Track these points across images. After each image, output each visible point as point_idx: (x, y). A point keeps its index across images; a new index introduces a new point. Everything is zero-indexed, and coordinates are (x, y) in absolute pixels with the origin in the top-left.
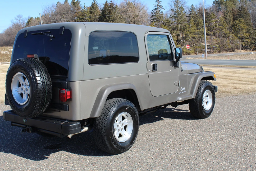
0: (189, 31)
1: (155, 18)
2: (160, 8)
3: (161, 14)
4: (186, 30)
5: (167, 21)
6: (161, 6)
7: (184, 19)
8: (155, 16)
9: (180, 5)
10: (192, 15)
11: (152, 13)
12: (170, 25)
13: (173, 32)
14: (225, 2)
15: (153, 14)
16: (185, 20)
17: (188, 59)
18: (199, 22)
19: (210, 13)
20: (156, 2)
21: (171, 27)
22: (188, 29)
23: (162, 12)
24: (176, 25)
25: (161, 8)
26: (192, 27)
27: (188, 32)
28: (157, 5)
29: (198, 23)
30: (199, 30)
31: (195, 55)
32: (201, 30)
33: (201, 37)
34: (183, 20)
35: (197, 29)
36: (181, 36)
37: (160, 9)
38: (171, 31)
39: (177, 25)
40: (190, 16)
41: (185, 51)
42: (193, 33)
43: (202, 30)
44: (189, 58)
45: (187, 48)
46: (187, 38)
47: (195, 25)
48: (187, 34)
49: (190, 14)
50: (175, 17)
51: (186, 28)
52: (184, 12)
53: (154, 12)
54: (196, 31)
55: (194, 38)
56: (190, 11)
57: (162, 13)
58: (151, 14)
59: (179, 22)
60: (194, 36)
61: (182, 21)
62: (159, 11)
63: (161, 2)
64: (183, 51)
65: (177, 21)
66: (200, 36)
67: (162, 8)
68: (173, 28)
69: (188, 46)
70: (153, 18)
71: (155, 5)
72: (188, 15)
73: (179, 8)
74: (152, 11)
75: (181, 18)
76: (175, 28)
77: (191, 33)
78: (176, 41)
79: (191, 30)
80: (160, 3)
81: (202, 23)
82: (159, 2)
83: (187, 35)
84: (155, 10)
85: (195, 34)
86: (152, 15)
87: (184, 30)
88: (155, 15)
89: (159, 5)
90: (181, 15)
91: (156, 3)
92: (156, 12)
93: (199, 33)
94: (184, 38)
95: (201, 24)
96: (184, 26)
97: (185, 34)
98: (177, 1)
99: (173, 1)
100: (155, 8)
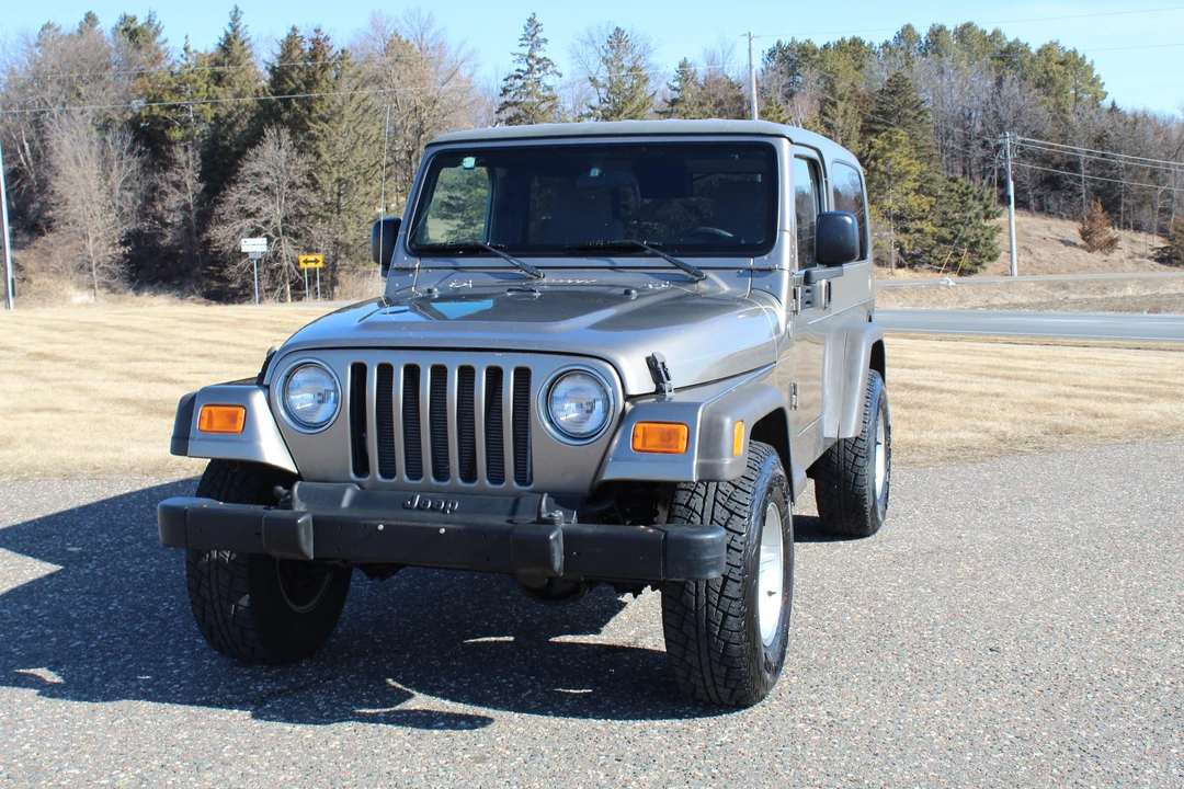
1: (517, 117)
2: (539, 70)
3: (546, 99)
6: (544, 63)
8: (516, 104)
9: (628, 62)
10: (681, 108)
11: (505, 91)
14: (818, 56)
15: (507, 98)
20: (525, 42)
23: (550, 89)
25: (545, 68)
28: (527, 53)
37: (538, 75)
40: (675, 108)
49: (674, 102)
50: (608, 114)
52: (645, 91)
53: (511, 85)
56: (675, 89)
57: (547, 94)
58: (501, 95)
62: (538, 81)
63: (545, 41)
67: (550, 68)
70: (509, 112)
71: (517, 57)
72: (665, 107)
73: (624, 73)
74: (504, 84)
80: (543, 45)
82: (537, 44)
84: (520, 77)
86: (503, 100)
88: (517, 98)
89: (539, 54)
90: (634, 106)
91: (522, 45)
92: (524, 86)
98: (618, 39)
99: (594, 42)
100: (518, 70)
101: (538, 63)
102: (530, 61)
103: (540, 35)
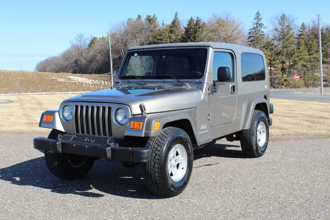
0: (298, 57)
1: (253, 40)
2: (260, 27)
3: (262, 35)
4: (294, 55)
5: (269, 43)
6: (261, 25)
7: (292, 41)
8: (253, 37)
9: (286, 24)
10: (302, 37)
12: (272, 49)
13: (276, 58)
15: (251, 35)
16: (293, 43)
17: (296, 93)
18: (312, 45)
19: (326, 34)
20: (256, 19)
21: (274, 52)
22: (296, 54)
23: (263, 32)
24: (281, 49)
25: (261, 26)
26: (302, 51)
27: (297, 59)
28: (256, 22)
29: (311, 47)
30: (311, 57)
31: (306, 89)
32: (314, 56)
33: (314, 65)
34: (291, 43)
35: (309, 55)
36: (288, 63)
37: (259, 28)
38: (274, 57)
39: (283, 49)
40: (300, 37)
41: (293, 83)
42: (303, 60)
43: (316, 56)
44: (298, 93)
45: (297, 79)
46: (296, 67)
47: (307, 49)
48: (295, 61)
49: (300, 35)
50: (280, 39)
51: (294, 54)
52: (291, 32)
53: (252, 31)
54: (307, 57)
55: (304, 66)
56: (300, 31)
57: (262, 34)
58: (249, 34)
59: (285, 45)
60: (305, 63)
61: (289, 43)
62: (259, 30)
63: (262, 18)
64: (290, 83)
65: (283, 43)
66: (314, 63)
67: (263, 26)
68: (277, 52)
69: (297, 76)
71: (253, 23)
72: (297, 36)
73: (285, 27)
74: (250, 31)
75: (288, 40)
76: (279, 52)
77: (301, 59)
78: (280, 70)
79: (301, 56)
80: (261, 20)
81: (316, 47)
82: (259, 20)
83: (295, 63)
84: (254, 29)
85: (306, 62)
86: (249, 36)
87: (292, 56)
88: (253, 35)
89: (260, 22)
90: (288, 36)
91: (255, 20)
92: (255, 32)
93: (312, 60)
94: (290, 67)
95: (314, 48)
96: (292, 50)
97: (293, 61)
98: (283, 17)
99: (277, 18)
100: (254, 27)
101: (259, 25)
102: (257, 25)
103: (260, 17)
